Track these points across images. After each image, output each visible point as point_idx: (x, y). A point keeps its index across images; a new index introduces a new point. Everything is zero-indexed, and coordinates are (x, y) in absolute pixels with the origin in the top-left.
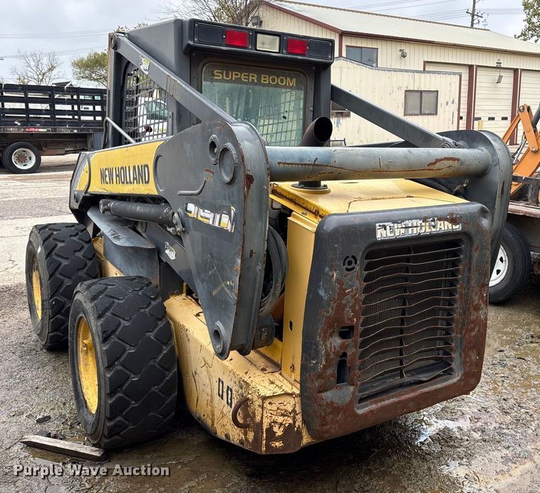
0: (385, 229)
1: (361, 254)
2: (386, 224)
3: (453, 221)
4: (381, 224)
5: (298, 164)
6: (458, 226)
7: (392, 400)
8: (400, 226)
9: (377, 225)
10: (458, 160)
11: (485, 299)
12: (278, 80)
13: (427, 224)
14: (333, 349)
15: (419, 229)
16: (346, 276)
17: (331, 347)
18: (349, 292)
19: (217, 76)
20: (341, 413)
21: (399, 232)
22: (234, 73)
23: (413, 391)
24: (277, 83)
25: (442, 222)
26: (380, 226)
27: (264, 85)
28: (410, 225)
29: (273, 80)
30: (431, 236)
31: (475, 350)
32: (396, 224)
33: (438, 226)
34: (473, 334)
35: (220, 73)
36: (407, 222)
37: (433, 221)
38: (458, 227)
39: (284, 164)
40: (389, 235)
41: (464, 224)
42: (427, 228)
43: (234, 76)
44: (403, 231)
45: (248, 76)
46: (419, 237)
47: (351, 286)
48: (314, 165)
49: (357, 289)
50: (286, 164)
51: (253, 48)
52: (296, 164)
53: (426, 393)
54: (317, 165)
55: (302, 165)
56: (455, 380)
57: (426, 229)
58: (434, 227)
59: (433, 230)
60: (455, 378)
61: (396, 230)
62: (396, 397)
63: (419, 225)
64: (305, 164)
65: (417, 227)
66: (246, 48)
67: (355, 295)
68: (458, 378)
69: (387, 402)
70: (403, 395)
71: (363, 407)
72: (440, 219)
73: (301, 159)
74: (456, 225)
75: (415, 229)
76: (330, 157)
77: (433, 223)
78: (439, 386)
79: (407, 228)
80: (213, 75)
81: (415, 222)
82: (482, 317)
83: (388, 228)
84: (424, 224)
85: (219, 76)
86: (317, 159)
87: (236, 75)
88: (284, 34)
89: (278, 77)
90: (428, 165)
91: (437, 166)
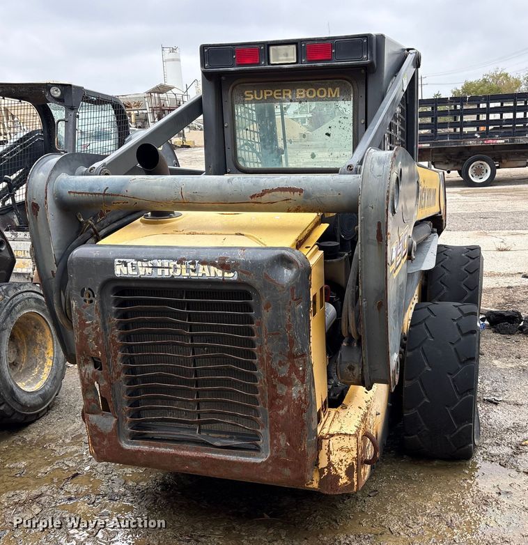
0: (126, 265)
1: (97, 287)
2: (127, 260)
3: (224, 266)
4: (122, 260)
5: (88, 194)
6: (232, 274)
7: (168, 450)
8: (145, 264)
9: (117, 260)
10: (301, 191)
11: (301, 374)
12: (317, 93)
13: (184, 266)
14: (87, 376)
15: (171, 271)
16: (84, 307)
17: (85, 373)
18: (89, 325)
19: (248, 97)
20: (106, 439)
21: (143, 271)
22: (265, 91)
23: (197, 450)
24: (316, 96)
25: (206, 267)
26: (119, 261)
28: (159, 265)
29: (311, 93)
30: (189, 281)
31: (284, 434)
32: (139, 263)
33: (201, 271)
34: (282, 412)
35: (251, 93)
36: (155, 261)
37: (193, 263)
38: (231, 276)
39: (74, 193)
40: (131, 272)
41: (241, 272)
42: (184, 271)
43: (266, 95)
44: (149, 270)
45: (282, 92)
46: (172, 280)
47: (90, 319)
48: (104, 194)
49: (97, 323)
50: (77, 193)
51: (267, 63)
52: (86, 193)
53: (215, 459)
54: (107, 194)
55: (91, 194)
56: (259, 461)
57: (182, 272)
58: (194, 271)
59: (193, 274)
60: (259, 457)
61: (140, 269)
62: (175, 448)
63: (172, 266)
64: (95, 194)
65: (169, 268)
66: (259, 64)
67: (96, 328)
68: (264, 460)
70: (183, 450)
71: (134, 444)
72: (203, 263)
73: (91, 189)
74: (228, 273)
75: (166, 270)
76: (122, 186)
77: (192, 267)
79: (154, 267)
80: (244, 97)
81: (166, 263)
82: (294, 395)
83: (129, 265)
84: (178, 266)
85: (250, 97)
86: (107, 188)
87: (268, 93)
88: (302, 41)
89: (316, 90)
90: (252, 197)
91: (266, 198)
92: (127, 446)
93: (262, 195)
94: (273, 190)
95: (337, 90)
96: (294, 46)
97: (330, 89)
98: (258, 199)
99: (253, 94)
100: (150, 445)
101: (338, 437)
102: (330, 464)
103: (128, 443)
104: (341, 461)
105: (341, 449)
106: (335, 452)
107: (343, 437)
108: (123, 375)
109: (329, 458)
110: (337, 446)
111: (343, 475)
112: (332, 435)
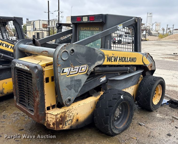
3: (28, 67)
10: (48, 52)
12: (94, 29)
21: (19, 66)
27: (91, 31)
29: (93, 29)
36: (20, 64)
37: (24, 66)
40: (17, 66)
41: (30, 69)
45: (88, 28)
59: (24, 68)
60: (33, 114)
66: (81, 21)
69: (22, 107)
72: (26, 66)
74: (28, 69)
78: (30, 113)
83: (17, 64)
87: (85, 28)
88: (89, 15)
89: (94, 28)
90: (41, 52)
91: (43, 53)
92: (17, 104)
93: (42, 52)
94: (44, 51)
95: (98, 28)
96: (87, 17)
97: (97, 28)
98: (42, 53)
99: (82, 28)
100: (21, 105)
101: (50, 114)
102: (48, 121)
103: (18, 104)
104: (51, 121)
105: (51, 118)
106: (49, 118)
107: (51, 115)
108: (18, 88)
109: (47, 119)
110: (49, 117)
111: (52, 124)
112: (48, 113)
